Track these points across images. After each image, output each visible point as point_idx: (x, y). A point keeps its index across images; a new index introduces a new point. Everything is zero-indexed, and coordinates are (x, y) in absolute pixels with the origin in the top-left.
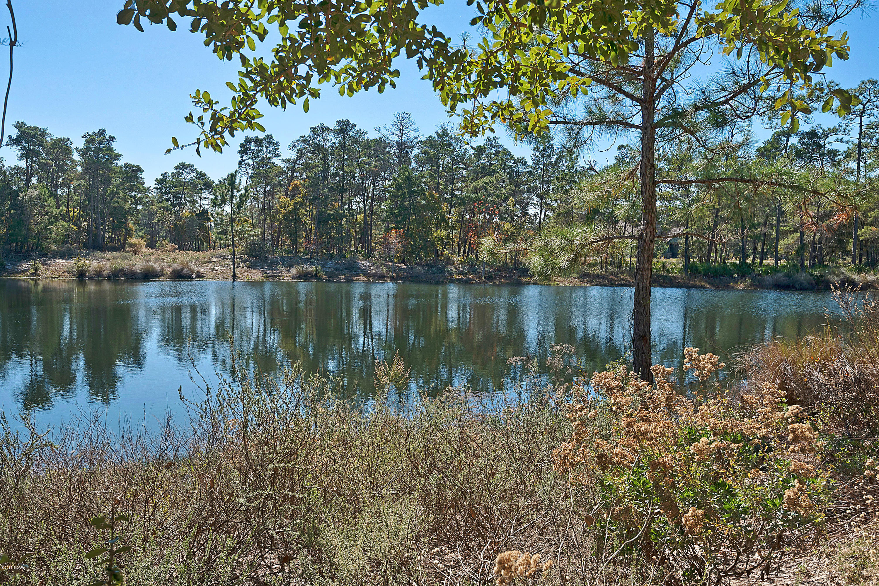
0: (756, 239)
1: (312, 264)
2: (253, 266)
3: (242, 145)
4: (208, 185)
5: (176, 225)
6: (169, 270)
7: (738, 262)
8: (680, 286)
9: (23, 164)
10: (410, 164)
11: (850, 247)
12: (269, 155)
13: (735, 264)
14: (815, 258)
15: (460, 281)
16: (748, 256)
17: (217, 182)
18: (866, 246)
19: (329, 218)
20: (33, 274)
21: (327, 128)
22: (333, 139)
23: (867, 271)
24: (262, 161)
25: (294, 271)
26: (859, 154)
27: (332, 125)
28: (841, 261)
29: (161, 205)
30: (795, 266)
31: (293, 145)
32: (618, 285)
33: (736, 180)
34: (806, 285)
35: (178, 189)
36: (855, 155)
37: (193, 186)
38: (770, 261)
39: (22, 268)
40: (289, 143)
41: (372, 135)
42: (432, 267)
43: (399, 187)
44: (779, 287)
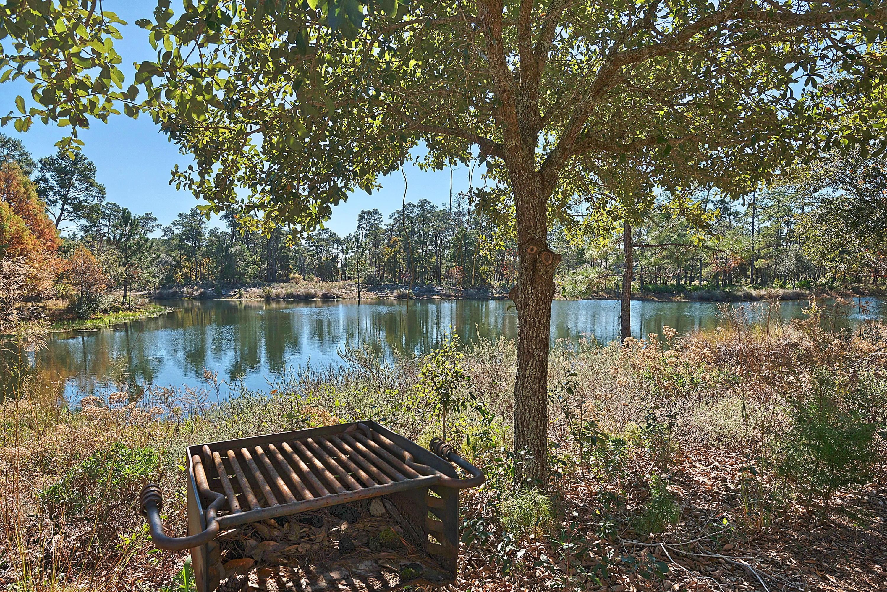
0: (686, 269)
1: (405, 289)
2: (370, 291)
3: (359, 216)
4: (338, 241)
5: (319, 265)
6: (319, 294)
7: (675, 283)
8: (637, 299)
9: (229, 230)
10: (463, 225)
11: (749, 273)
12: (376, 222)
13: (673, 284)
14: (726, 280)
15: (498, 298)
16: (682, 279)
17: (343, 239)
18: (760, 272)
19: (415, 260)
20: (239, 297)
21: (413, 205)
22: (416, 211)
23: (761, 288)
24: (372, 225)
25: (395, 293)
26: (754, 213)
27: (416, 203)
28: (744, 282)
29: (309, 253)
30: (713, 285)
31: (391, 216)
32: (598, 299)
33: (676, 245)
34: (720, 298)
35: (319, 243)
36: (751, 214)
37: (329, 241)
38: (696, 283)
39: (232, 294)
40: (390, 214)
41: (440, 208)
42: (480, 289)
43: (459, 240)
44: (702, 299)
